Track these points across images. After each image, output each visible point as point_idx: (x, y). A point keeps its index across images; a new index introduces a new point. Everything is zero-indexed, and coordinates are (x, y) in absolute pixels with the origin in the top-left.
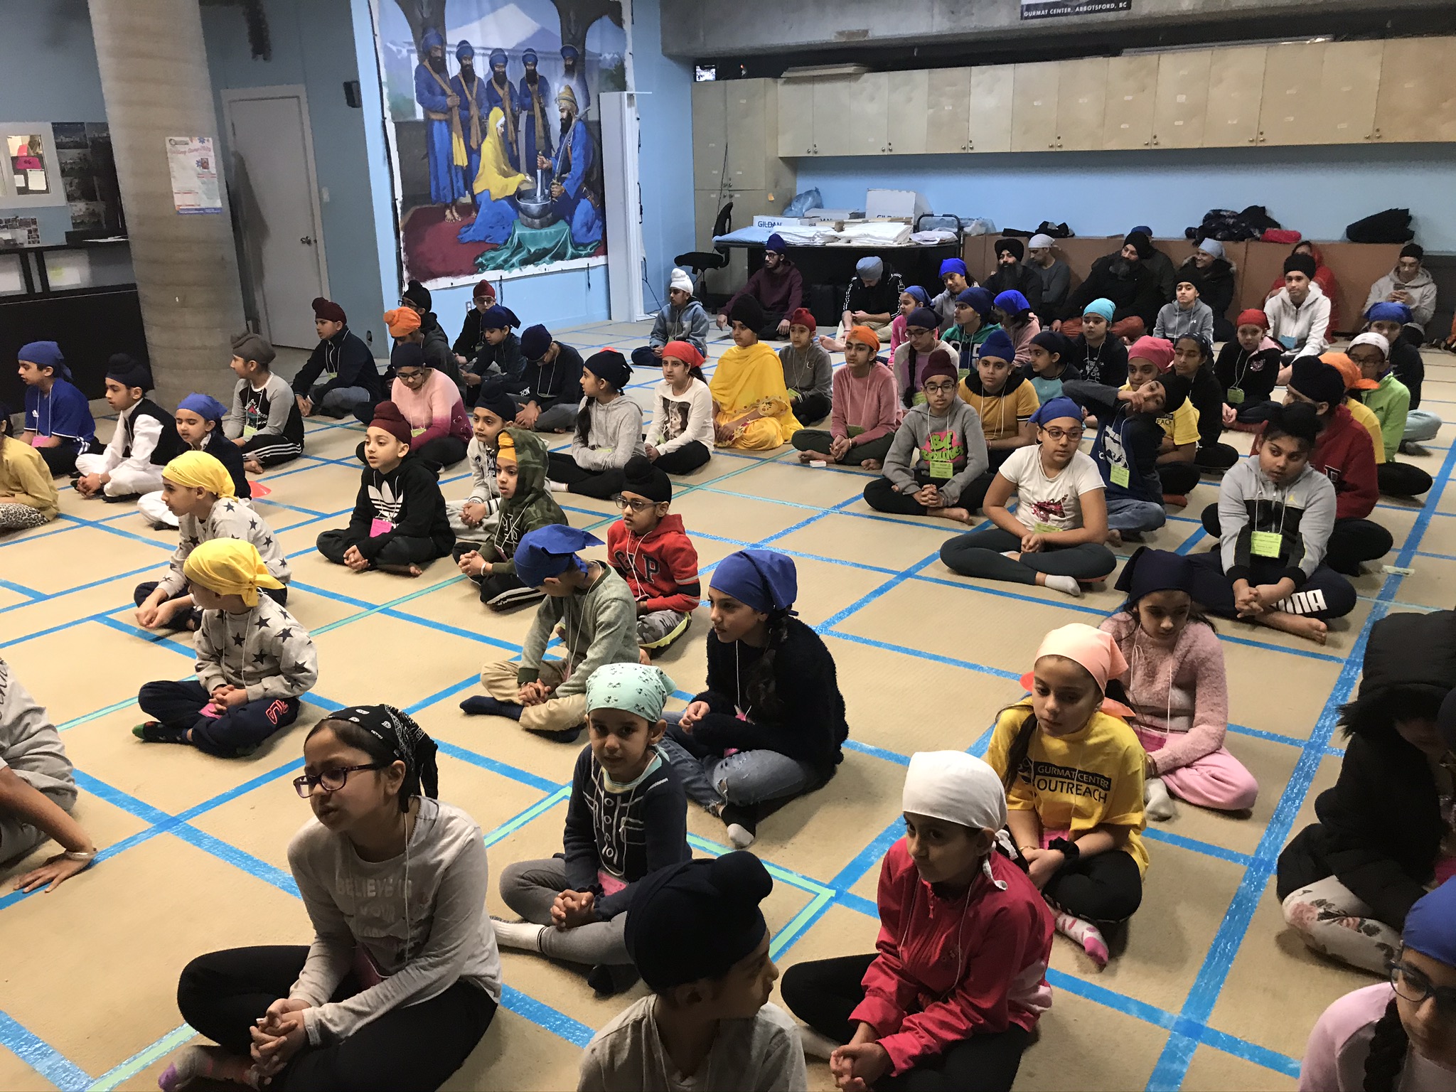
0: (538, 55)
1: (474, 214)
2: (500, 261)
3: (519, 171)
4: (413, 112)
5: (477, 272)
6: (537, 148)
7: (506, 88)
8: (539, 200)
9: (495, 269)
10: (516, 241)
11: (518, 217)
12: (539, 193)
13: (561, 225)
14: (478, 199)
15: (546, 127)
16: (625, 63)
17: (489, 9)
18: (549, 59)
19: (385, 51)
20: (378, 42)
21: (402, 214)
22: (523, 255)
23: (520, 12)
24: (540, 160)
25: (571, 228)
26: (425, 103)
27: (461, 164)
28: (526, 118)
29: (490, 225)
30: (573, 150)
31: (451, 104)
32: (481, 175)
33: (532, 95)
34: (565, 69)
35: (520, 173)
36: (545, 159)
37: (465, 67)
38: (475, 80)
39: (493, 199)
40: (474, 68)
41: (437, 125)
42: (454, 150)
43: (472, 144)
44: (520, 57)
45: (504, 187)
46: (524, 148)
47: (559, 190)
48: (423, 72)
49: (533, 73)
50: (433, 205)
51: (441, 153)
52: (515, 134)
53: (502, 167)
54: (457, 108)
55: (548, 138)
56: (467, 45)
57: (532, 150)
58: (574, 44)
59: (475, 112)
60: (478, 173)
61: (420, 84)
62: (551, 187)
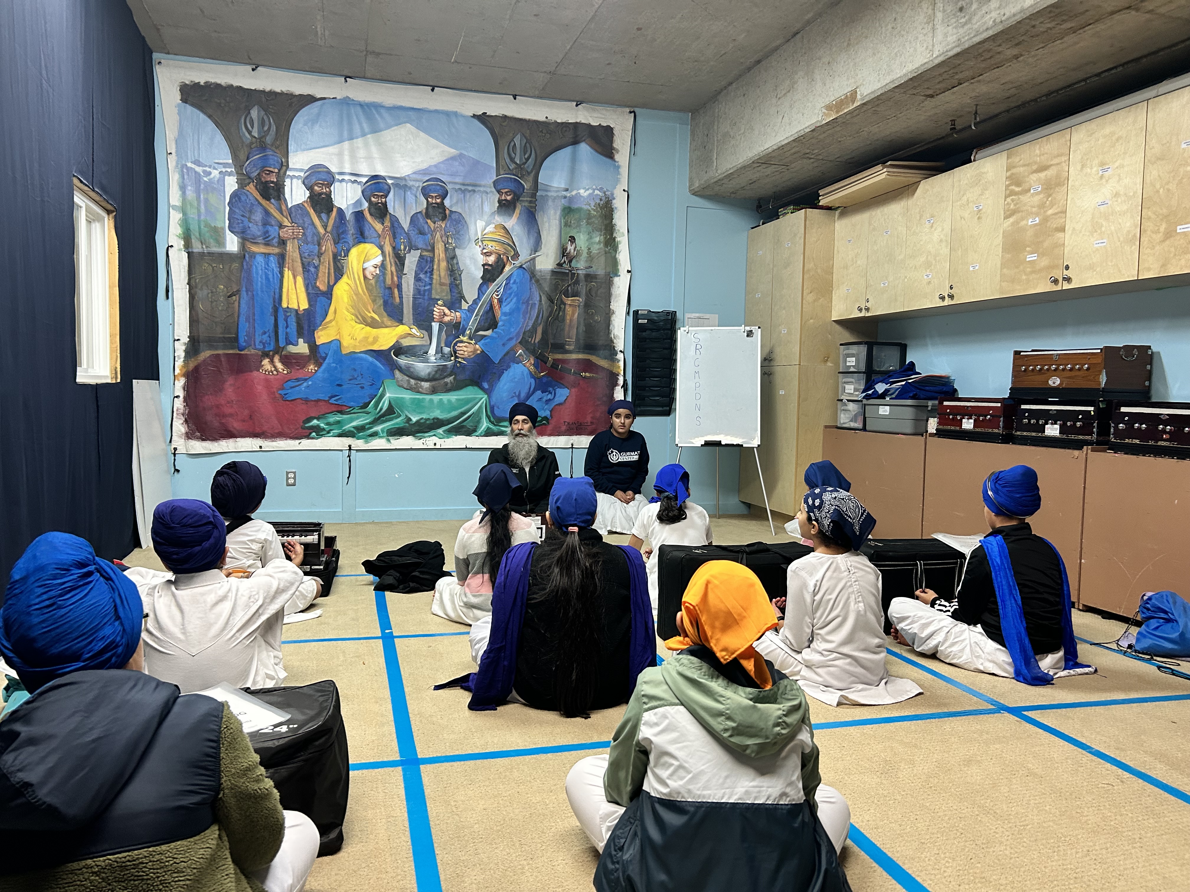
0: (449, 187)
1: (312, 367)
2: (348, 427)
3: (401, 322)
4: (220, 241)
5: (308, 437)
6: (434, 295)
7: (387, 223)
8: (433, 359)
9: (340, 435)
10: (384, 405)
11: (393, 376)
12: (432, 350)
13: (470, 393)
14: (321, 350)
15: (454, 272)
16: (614, 201)
17: (367, 130)
18: (470, 191)
19: (182, 171)
20: (172, 161)
21: (185, 357)
22: (397, 424)
23: (422, 134)
24: (438, 311)
25: (489, 397)
26: (243, 232)
27: (296, 307)
28: (417, 259)
29: (338, 383)
30: (504, 304)
31: (286, 236)
32: (331, 321)
33: (433, 232)
34: (498, 205)
35: (402, 324)
36: (447, 311)
37: (316, 195)
38: (332, 210)
39: (344, 352)
40: (332, 197)
41: (260, 259)
42: (285, 290)
43: (318, 284)
44: (419, 187)
45: (371, 340)
46: (412, 294)
47: (470, 349)
48: (243, 198)
49: (438, 207)
50: (241, 351)
51: (262, 291)
52: (398, 277)
53: (369, 315)
54: (296, 241)
55: (457, 286)
56: (325, 170)
57: (426, 297)
58: (519, 176)
59: (328, 247)
60: (325, 319)
61: (237, 211)
62: (455, 344)
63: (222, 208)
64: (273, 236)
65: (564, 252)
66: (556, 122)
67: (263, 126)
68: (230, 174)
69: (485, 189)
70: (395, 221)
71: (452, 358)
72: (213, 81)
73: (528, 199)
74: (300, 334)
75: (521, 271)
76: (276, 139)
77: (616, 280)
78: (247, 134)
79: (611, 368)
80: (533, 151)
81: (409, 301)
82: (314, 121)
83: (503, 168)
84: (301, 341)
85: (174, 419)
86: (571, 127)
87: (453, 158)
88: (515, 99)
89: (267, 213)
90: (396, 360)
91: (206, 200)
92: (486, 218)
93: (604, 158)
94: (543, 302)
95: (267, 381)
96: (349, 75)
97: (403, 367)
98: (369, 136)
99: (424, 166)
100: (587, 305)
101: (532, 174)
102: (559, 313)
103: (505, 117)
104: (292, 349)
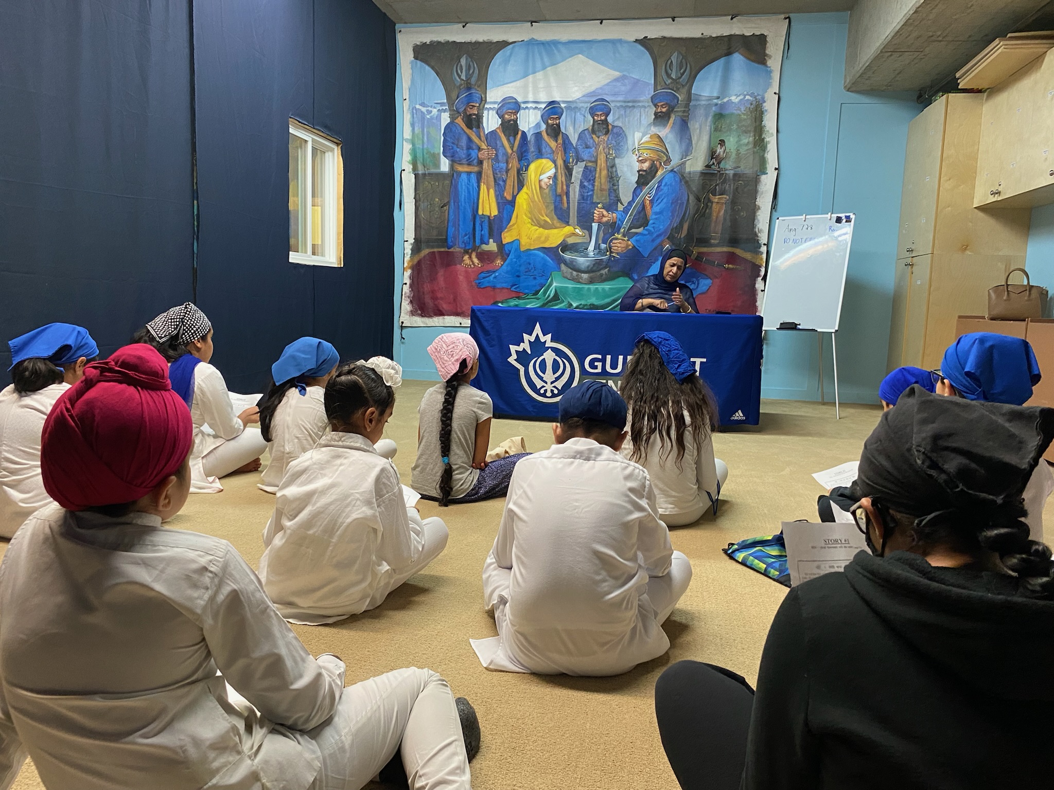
0: (612, 105)
1: (499, 262)
3: (568, 223)
4: (437, 164)
6: (595, 200)
8: (591, 254)
12: (591, 247)
13: (622, 282)
14: (506, 248)
15: (613, 179)
16: (764, 104)
17: (547, 63)
18: (630, 107)
19: (413, 112)
20: (406, 104)
21: (411, 254)
23: (591, 62)
24: (598, 213)
26: (452, 156)
27: (488, 214)
28: (582, 169)
29: (517, 274)
30: (655, 205)
31: (483, 157)
32: (513, 225)
33: (597, 146)
34: (654, 117)
35: (569, 225)
36: (605, 213)
37: (506, 122)
38: (518, 133)
39: (522, 250)
40: (518, 122)
41: (464, 176)
42: (481, 201)
43: (505, 194)
44: (587, 107)
45: (543, 239)
46: (577, 199)
47: (623, 245)
48: (454, 129)
49: (603, 124)
50: (448, 249)
51: (465, 202)
52: (567, 186)
53: (543, 218)
54: (490, 160)
55: (615, 190)
56: (514, 100)
57: (589, 202)
58: (675, 89)
59: (514, 164)
60: (509, 223)
61: (449, 140)
62: (611, 241)
63: (439, 138)
64: (473, 158)
65: (712, 154)
66: (711, 37)
67: (469, 70)
68: (445, 111)
69: (643, 104)
70: (566, 138)
71: (608, 253)
72: (435, 39)
73: (683, 109)
74: (491, 235)
75: (671, 175)
76: (478, 80)
77: (763, 177)
78: (457, 78)
79: (754, 261)
80: (688, 65)
81: (574, 206)
82: (506, 61)
83: (660, 84)
85: (403, 301)
86: (726, 39)
87: (617, 80)
88: (673, 21)
89: (470, 140)
91: (428, 133)
92: (642, 129)
93: (756, 65)
94: (690, 201)
95: (466, 272)
96: (534, 20)
97: (568, 262)
98: (549, 68)
99: (593, 89)
100: (734, 202)
101: (686, 88)
102: (706, 211)
103: (664, 38)
104: (485, 247)
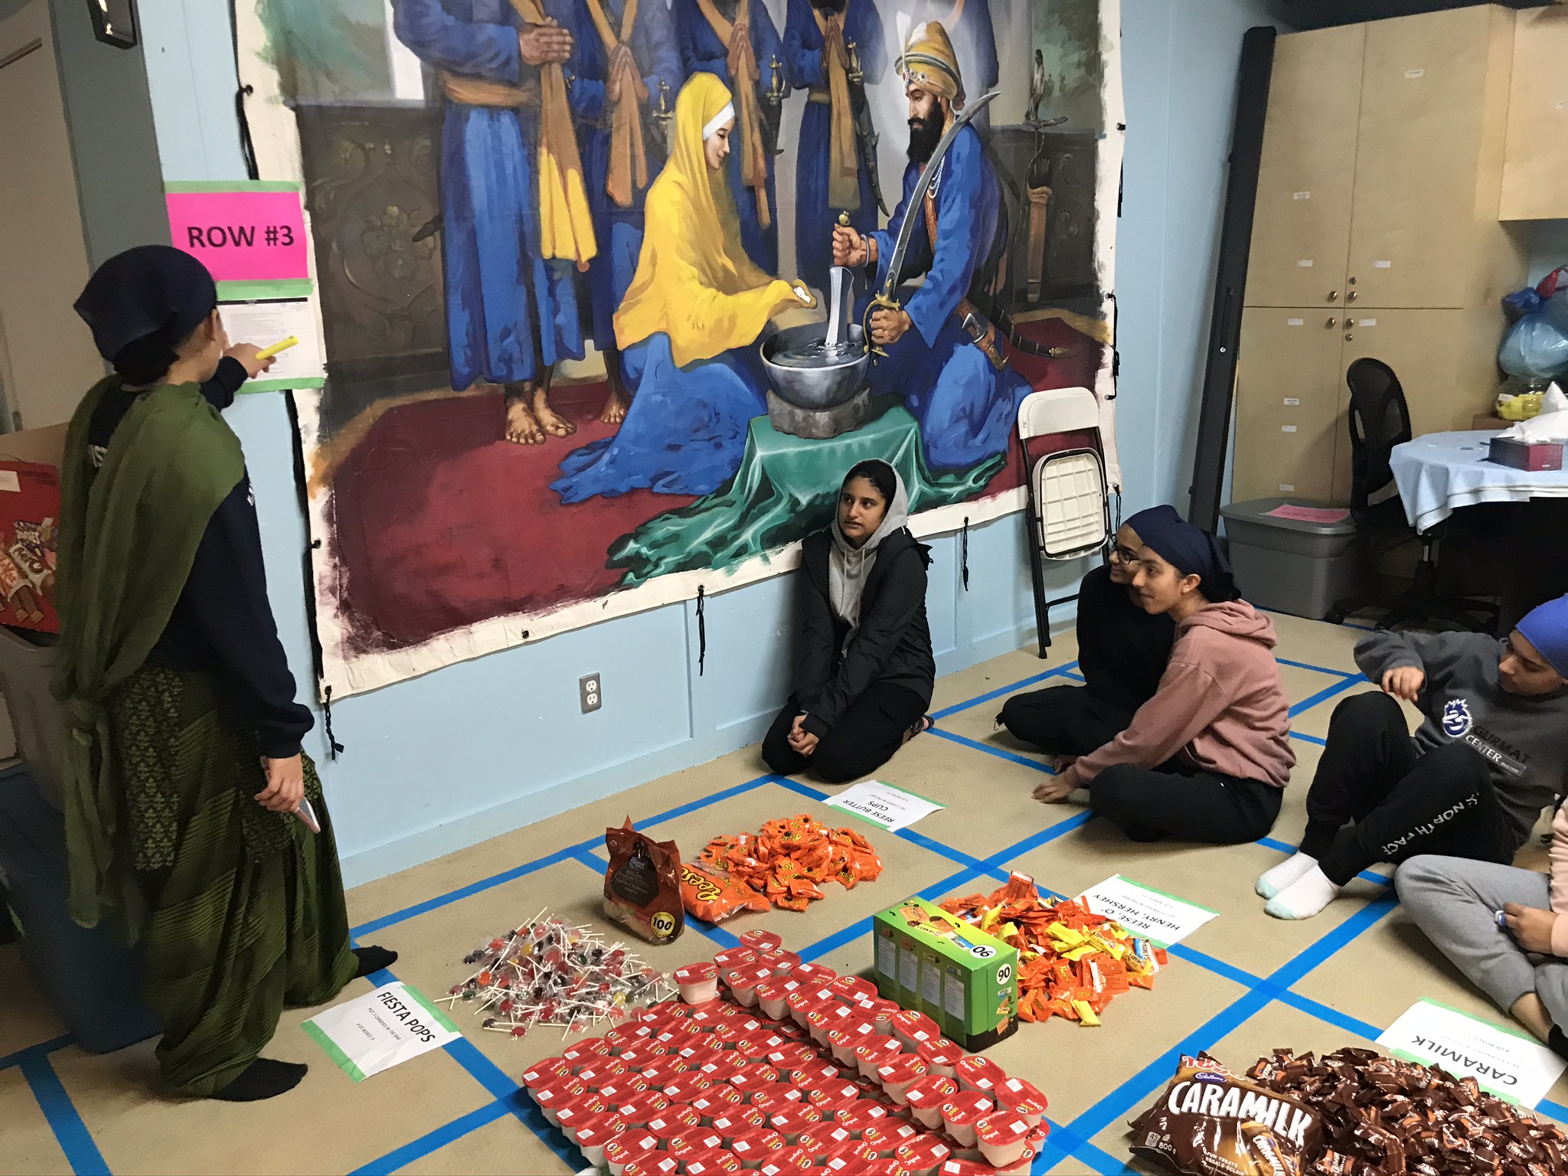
1: (615, 410)
2: (698, 543)
3: (771, 269)
4: (378, 71)
5: (620, 585)
6: (834, 202)
7: (743, 18)
9: (680, 567)
10: (755, 479)
11: (766, 406)
13: (893, 422)
14: (631, 362)
15: (865, 143)
21: (322, 426)
22: (776, 517)
24: (840, 238)
25: (922, 427)
26: (432, 44)
27: (571, 255)
28: (802, 111)
29: (669, 441)
30: (943, 211)
31: (533, 52)
32: (644, 286)
33: (824, 41)
35: (778, 277)
36: (855, 238)
39: (678, 363)
41: (479, 123)
42: (544, 210)
43: (613, 187)
46: (793, 200)
47: (892, 324)
50: (456, 390)
52: (766, 160)
53: (719, 261)
54: (559, 68)
55: (870, 174)
57: (819, 208)
59: (626, 84)
60: (631, 281)
62: (869, 316)
64: (505, 54)
71: (866, 348)
74: (587, 328)
75: (967, 132)
77: (1100, 145)
79: (1091, 334)
84: (589, 344)
90: (769, 368)
95: (523, 461)
100: (1059, 203)
